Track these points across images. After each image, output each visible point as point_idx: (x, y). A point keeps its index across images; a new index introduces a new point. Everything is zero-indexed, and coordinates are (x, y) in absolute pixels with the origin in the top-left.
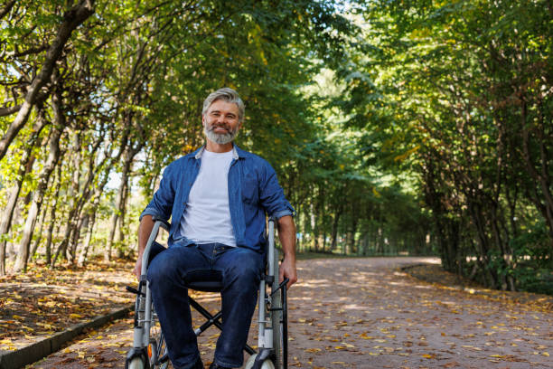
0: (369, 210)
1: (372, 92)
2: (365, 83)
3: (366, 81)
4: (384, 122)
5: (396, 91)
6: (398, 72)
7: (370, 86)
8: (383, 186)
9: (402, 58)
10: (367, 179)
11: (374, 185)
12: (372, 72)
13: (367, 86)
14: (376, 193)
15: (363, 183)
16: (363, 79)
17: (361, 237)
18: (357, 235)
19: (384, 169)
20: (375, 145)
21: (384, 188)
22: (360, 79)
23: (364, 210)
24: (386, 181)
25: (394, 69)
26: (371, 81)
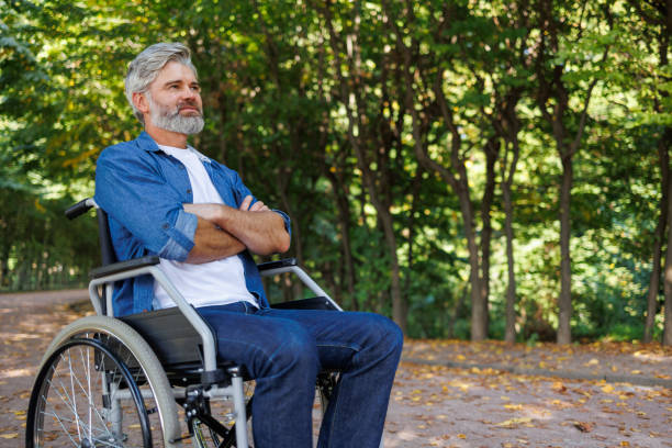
0: (29, 229)
1: (32, 69)
2: (22, 56)
3: (24, 52)
4: (50, 113)
5: (68, 73)
6: (70, 46)
7: (29, 61)
8: (49, 197)
9: (75, 29)
10: (26, 188)
11: (37, 196)
12: (33, 41)
13: (25, 59)
14: (38, 207)
15: (21, 193)
16: (20, 49)
17: (17, 265)
18: (11, 263)
19: (52, 176)
20: (37, 143)
21: (52, 201)
22: (14, 48)
23: (21, 229)
24: (54, 191)
25: (64, 42)
26: (32, 55)
